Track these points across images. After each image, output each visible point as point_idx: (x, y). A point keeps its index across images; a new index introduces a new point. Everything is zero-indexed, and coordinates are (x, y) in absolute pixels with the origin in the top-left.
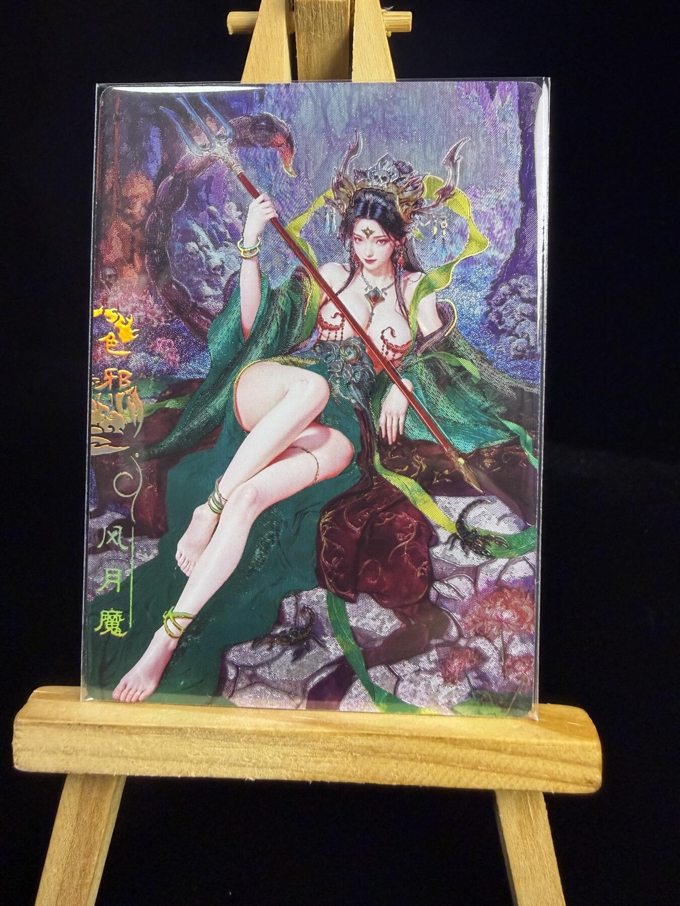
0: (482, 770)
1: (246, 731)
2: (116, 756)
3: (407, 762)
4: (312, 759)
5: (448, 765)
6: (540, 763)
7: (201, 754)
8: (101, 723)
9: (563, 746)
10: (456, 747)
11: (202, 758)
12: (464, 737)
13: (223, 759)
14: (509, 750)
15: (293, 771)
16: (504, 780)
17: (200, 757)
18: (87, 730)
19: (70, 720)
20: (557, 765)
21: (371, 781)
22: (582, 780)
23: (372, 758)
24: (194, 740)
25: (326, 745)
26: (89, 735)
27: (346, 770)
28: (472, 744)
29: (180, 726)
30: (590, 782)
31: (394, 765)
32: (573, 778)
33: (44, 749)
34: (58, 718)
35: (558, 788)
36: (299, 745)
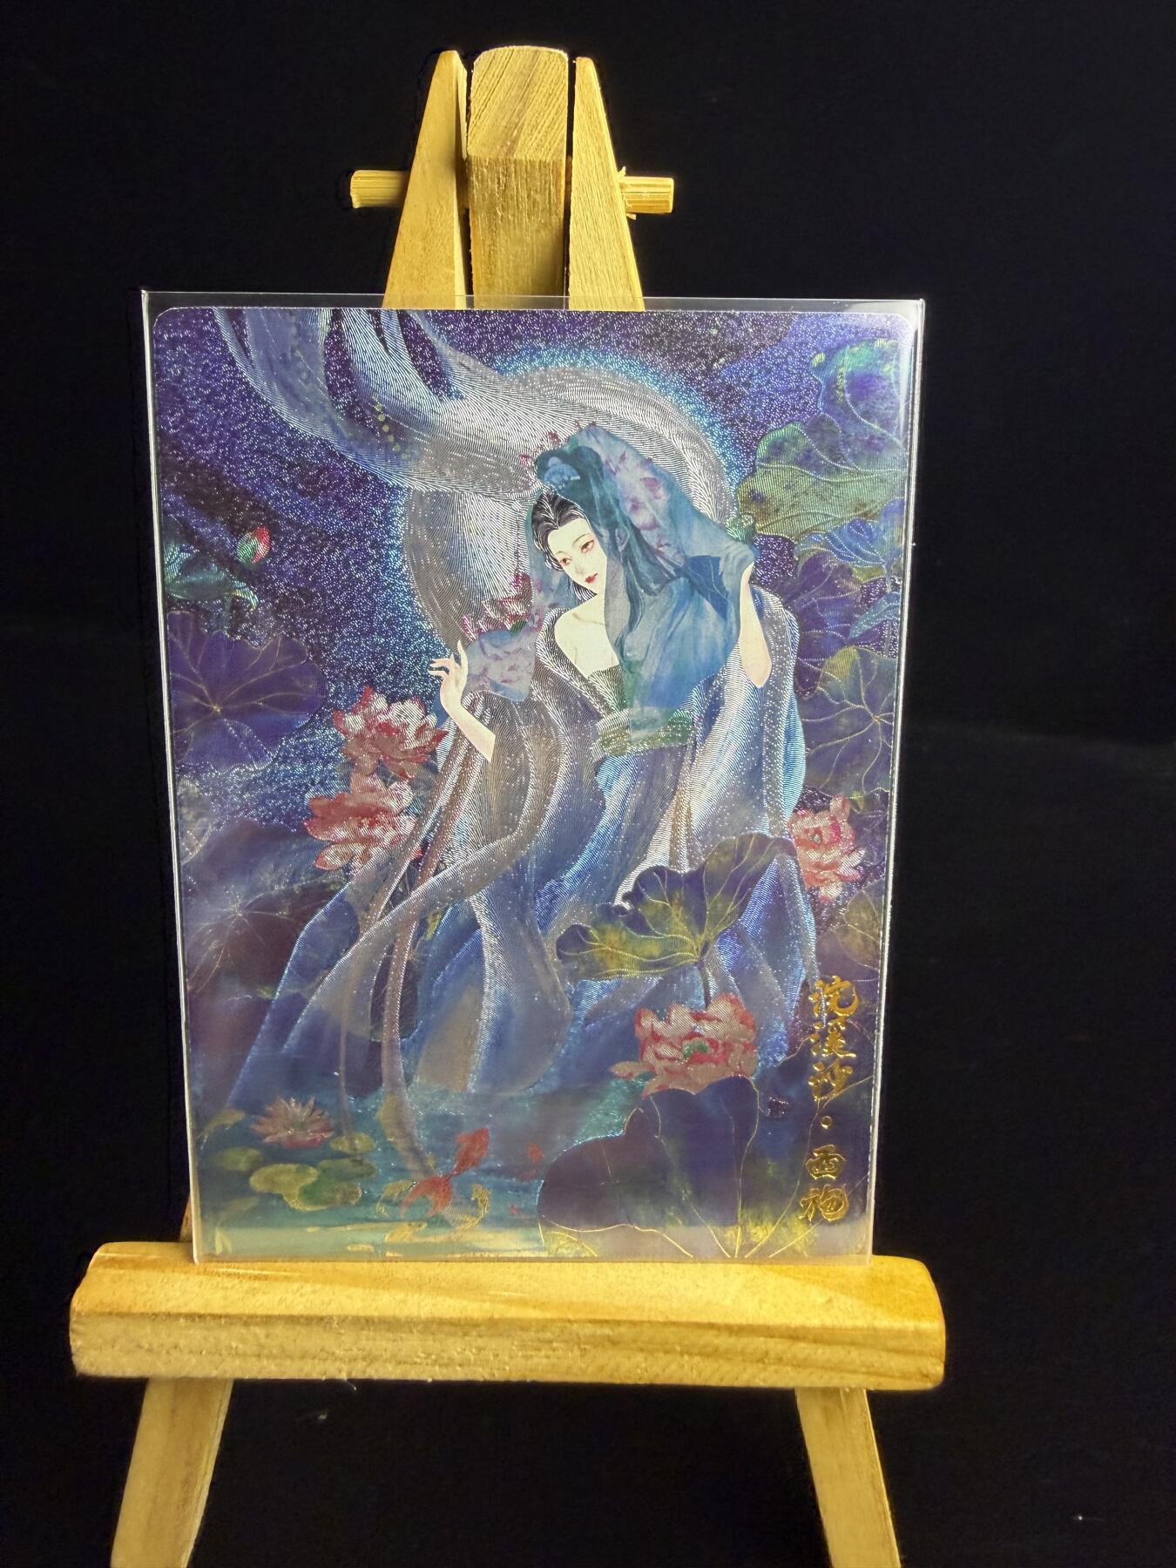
0: (770, 1364)
1: (419, 1317)
3: (661, 1355)
4: (520, 1354)
6: (854, 1353)
7: (355, 1349)
8: (202, 1312)
9: (889, 1331)
10: (733, 1335)
11: (358, 1355)
12: (744, 1322)
13: (389, 1356)
14: (811, 1337)
15: (492, 1369)
16: (806, 1375)
17: (354, 1353)
18: (182, 1320)
19: (155, 1307)
20: (880, 1357)
21: (608, 1381)
22: (914, 1374)
25: (541, 1335)
27: (569, 1367)
28: (757, 1328)
29: (324, 1314)
30: (926, 1376)
31: (642, 1360)
32: (903, 1371)
34: (136, 1304)
36: (501, 1335)
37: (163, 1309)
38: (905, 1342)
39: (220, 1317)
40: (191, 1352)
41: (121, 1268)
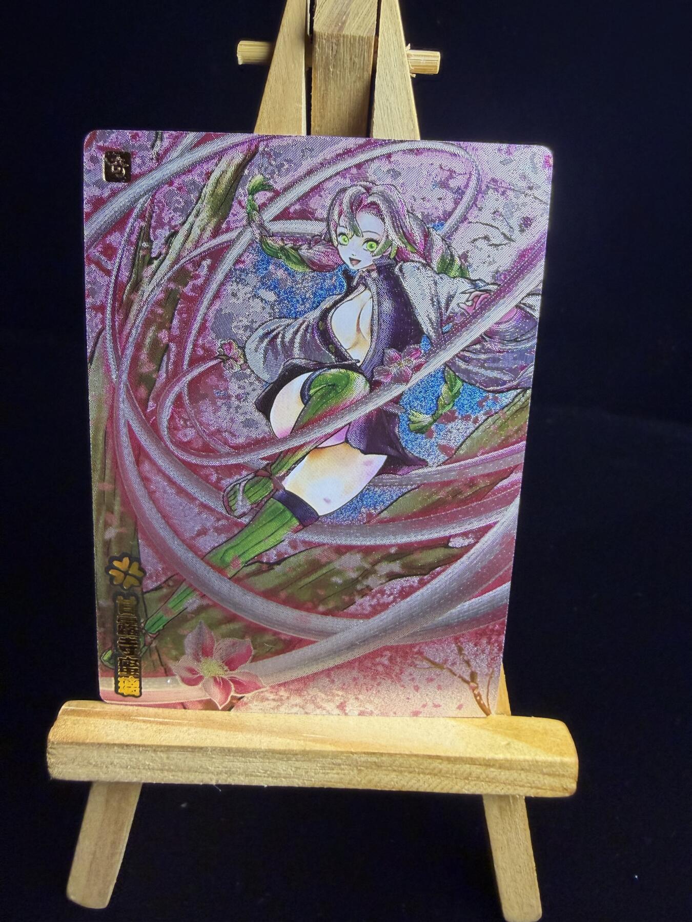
1: (261, 749)
2: (144, 769)
4: (321, 771)
5: (443, 776)
6: (523, 775)
7: (221, 767)
8: (128, 743)
9: (545, 762)
12: (457, 755)
14: (497, 765)
15: (303, 780)
16: (491, 787)
18: (116, 748)
20: (539, 777)
23: (375, 771)
24: (214, 756)
26: (118, 752)
27: (351, 780)
28: (465, 759)
29: (202, 745)
30: (566, 789)
35: (537, 793)
36: (310, 760)
37: (104, 740)
38: (554, 770)
39: (139, 746)
40: (121, 767)
41: (79, 716)
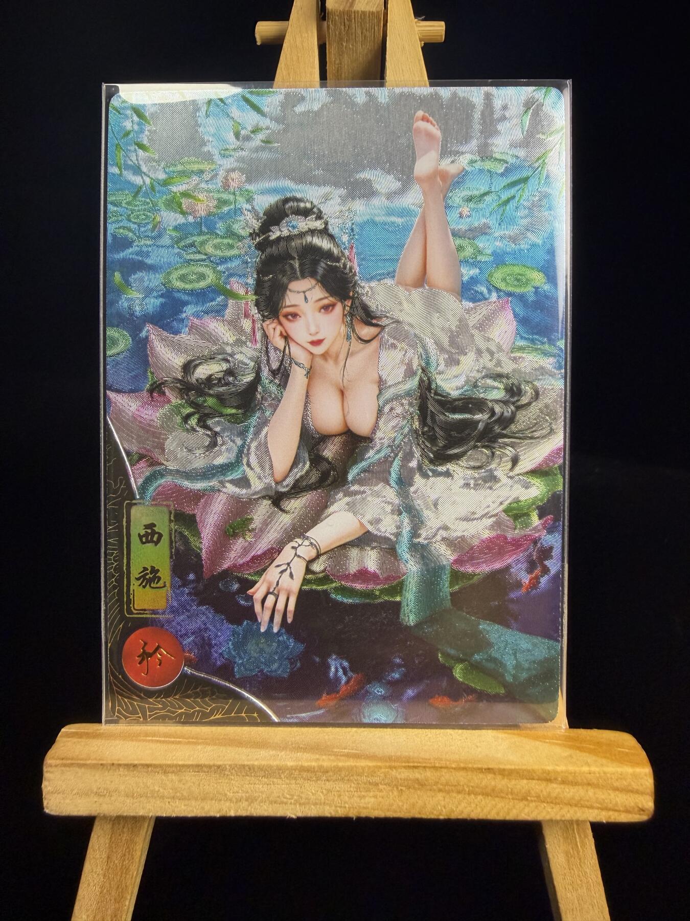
0: (532, 801)
3: (454, 795)
10: (506, 777)
11: (242, 797)
13: (264, 796)
17: (240, 795)
19: (103, 760)
21: (417, 816)
22: (634, 808)
25: (370, 779)
31: (442, 799)
32: (625, 806)
33: (74, 792)
34: (89, 759)
